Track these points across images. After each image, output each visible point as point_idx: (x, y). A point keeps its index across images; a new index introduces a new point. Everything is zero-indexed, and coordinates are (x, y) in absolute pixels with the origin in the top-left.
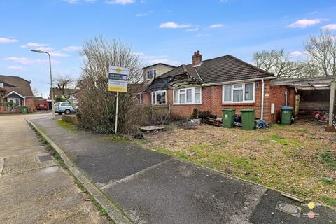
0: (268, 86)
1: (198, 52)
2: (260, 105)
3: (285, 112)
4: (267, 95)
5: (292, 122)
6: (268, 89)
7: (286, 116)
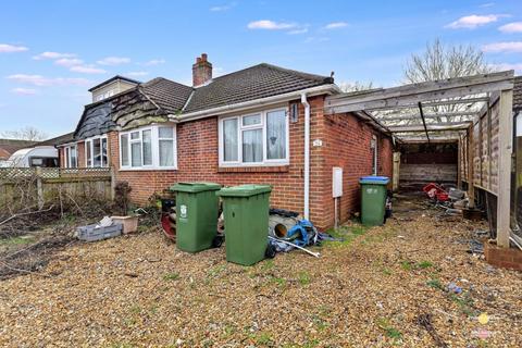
0: (319, 115)
1: (204, 56)
2: (302, 173)
3: (370, 191)
4: (318, 143)
5: (388, 214)
6: (320, 123)
7: (373, 200)
